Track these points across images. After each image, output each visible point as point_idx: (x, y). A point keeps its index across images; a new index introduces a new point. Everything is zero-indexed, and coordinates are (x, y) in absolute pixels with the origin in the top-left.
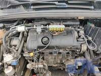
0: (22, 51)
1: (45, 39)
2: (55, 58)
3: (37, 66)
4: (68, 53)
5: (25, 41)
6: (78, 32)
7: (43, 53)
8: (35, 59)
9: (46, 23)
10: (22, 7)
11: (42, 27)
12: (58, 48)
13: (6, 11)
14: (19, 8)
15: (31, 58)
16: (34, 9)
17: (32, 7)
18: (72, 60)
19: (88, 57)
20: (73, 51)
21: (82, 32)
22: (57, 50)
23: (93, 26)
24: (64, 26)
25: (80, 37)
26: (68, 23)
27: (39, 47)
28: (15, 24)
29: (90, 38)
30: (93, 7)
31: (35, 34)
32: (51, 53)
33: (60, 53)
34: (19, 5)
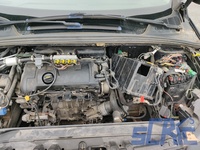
0: (14, 95)
1: (48, 76)
3: (37, 118)
4: (86, 97)
5: (19, 80)
7: (48, 98)
8: (33, 105)
10: (14, 28)
11: (43, 58)
12: (69, 88)
14: (8, 30)
16: (32, 32)
17: (29, 28)
18: (95, 108)
20: (93, 93)
21: (105, 65)
22: (68, 92)
24: (76, 57)
27: (40, 88)
28: (4, 53)
29: (113, 74)
30: (120, 29)
31: (34, 68)
32: (60, 98)
33: (74, 97)
34: (10, 25)
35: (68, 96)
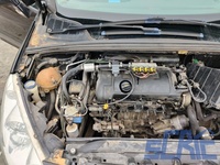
2: (136, 118)
3: (109, 127)
4: (160, 109)
6: (178, 75)
7: (118, 108)
8: (109, 114)
9: (124, 58)
10: (86, 32)
11: (121, 65)
12: (146, 98)
13: (60, 37)
14: (81, 34)
15: (100, 115)
16: (106, 36)
17: (103, 33)
18: (165, 121)
19: (193, 116)
20: (168, 105)
21: (183, 75)
22: (142, 103)
23: (202, 65)
24: (155, 65)
25: (180, 82)
26: (161, 59)
27: (116, 97)
28: (73, 58)
29: (197, 85)
30: (202, 35)
31: (109, 76)
32: (131, 108)
33: (146, 108)
34: (82, 30)
35: (139, 107)
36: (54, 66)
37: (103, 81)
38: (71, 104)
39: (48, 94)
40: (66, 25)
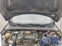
5: (17, 37)
11: (23, 32)
12: (28, 39)
13: (12, 27)
14: (16, 26)
17: (21, 26)
20: (33, 41)
23: (41, 32)
25: (35, 35)
26: (32, 31)
27: (21, 39)
28: (14, 31)
29: (38, 36)
30: (40, 27)
32: (26, 42)
33: (29, 42)
34: (17, 25)
35: (27, 42)
36: (9, 32)
37: (19, 35)
38: (11, 40)
39: (7, 39)
40: (14, 24)
